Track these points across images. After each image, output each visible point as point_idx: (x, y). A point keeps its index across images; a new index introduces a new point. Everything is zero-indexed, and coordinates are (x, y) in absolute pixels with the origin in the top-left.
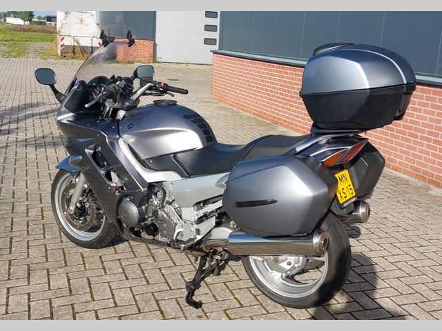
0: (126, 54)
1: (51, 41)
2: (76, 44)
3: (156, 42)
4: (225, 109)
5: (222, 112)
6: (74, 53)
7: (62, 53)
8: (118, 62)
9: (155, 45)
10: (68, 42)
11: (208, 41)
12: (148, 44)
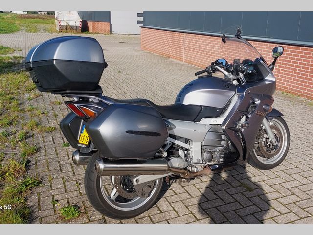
0: (94, 29)
1: (53, 23)
2: (67, 25)
3: (112, 23)
4: (147, 53)
5: (146, 54)
6: (66, 29)
7: (59, 30)
8: (90, 33)
9: (111, 25)
10: (63, 24)
11: (139, 22)
12: (107, 24)
